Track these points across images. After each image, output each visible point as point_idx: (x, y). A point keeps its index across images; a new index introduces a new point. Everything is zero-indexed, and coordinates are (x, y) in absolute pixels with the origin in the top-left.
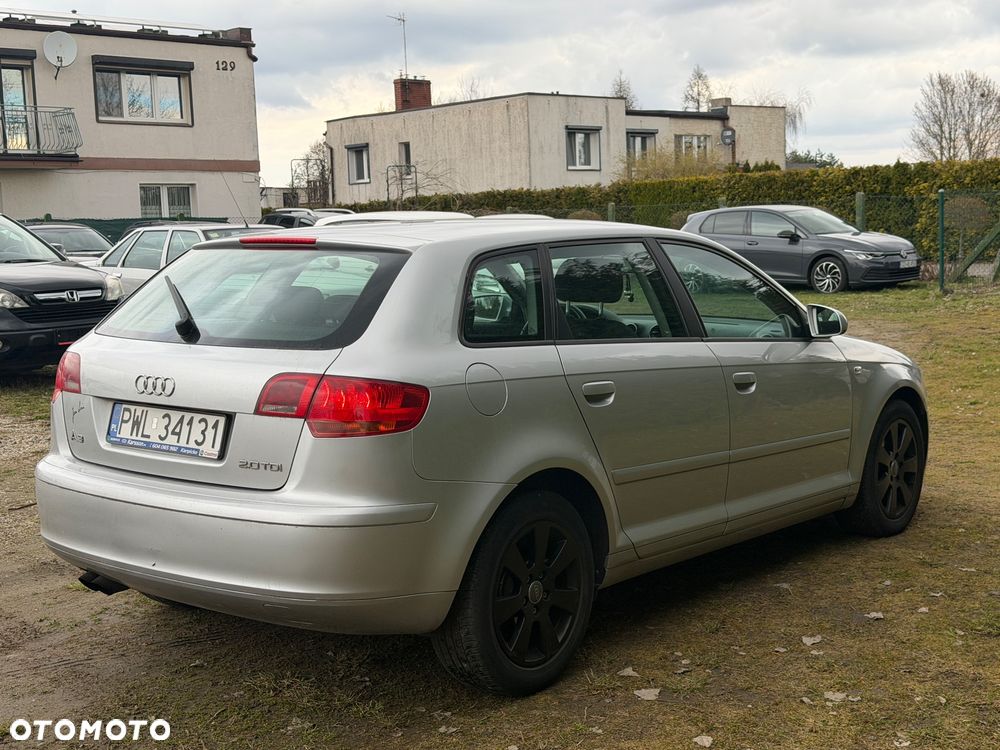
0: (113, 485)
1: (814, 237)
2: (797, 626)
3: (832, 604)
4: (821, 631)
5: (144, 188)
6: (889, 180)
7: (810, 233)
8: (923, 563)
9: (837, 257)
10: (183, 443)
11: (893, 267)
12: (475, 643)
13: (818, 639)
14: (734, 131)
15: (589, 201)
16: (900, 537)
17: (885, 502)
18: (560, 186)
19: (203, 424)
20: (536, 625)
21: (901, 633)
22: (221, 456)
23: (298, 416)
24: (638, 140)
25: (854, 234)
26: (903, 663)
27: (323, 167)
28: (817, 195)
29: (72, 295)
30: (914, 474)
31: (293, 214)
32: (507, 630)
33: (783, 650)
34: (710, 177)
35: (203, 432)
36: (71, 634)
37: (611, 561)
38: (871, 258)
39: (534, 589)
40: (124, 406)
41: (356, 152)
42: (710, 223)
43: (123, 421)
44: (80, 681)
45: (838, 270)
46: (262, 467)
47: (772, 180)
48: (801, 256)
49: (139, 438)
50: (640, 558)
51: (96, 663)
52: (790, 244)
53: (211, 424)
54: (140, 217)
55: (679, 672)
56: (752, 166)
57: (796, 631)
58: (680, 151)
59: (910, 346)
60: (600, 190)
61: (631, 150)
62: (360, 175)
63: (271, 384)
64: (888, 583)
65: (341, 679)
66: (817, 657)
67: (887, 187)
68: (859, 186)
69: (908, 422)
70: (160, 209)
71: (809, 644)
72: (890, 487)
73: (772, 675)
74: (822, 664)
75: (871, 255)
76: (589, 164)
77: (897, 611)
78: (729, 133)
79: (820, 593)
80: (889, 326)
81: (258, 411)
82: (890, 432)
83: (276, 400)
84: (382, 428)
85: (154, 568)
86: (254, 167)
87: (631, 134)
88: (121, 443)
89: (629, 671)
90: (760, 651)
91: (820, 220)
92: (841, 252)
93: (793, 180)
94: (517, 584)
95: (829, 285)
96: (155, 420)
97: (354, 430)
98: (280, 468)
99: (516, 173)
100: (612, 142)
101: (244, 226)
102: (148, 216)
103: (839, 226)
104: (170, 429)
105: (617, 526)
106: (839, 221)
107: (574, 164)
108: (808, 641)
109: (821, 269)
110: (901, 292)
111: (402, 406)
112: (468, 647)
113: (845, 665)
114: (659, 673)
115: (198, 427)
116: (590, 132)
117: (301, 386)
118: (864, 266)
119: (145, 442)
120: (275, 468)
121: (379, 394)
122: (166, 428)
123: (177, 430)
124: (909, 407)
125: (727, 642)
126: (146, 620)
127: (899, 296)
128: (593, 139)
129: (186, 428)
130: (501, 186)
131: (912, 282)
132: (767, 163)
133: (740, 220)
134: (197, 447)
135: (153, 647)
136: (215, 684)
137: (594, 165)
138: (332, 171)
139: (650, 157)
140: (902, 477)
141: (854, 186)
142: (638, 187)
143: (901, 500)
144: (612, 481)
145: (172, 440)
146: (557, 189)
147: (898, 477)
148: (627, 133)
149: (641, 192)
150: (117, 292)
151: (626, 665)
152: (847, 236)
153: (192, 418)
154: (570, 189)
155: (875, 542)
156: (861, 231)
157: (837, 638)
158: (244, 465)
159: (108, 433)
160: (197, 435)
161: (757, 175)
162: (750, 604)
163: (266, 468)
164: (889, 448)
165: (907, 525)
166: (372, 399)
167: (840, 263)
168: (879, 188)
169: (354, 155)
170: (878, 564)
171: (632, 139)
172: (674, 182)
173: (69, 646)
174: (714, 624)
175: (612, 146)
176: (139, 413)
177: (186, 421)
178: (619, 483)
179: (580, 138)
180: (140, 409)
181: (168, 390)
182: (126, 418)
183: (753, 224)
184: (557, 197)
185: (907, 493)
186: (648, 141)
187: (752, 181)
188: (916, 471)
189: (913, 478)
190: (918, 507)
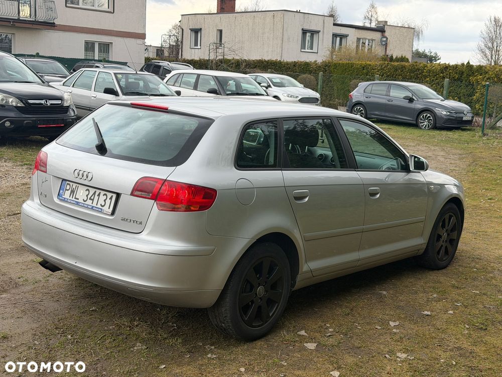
0: (58, 221)
1: (421, 100)
2: (388, 315)
3: (406, 304)
4: (399, 318)
5: (87, 43)
6: (463, 73)
7: (419, 98)
8: (453, 286)
9: (431, 111)
10: (94, 205)
11: (459, 119)
12: (229, 315)
13: (397, 323)
14: (387, 38)
15: (310, 69)
16: (444, 271)
17: (438, 253)
18: (296, 60)
19: (105, 196)
20: (260, 307)
21: (438, 324)
22: (113, 213)
23: (151, 198)
24: (338, 39)
25: (442, 100)
26: (437, 340)
27: (178, 39)
28: (426, 77)
29: (47, 102)
30: (454, 239)
31: (160, 64)
32: (245, 309)
33: (379, 328)
34: (372, 63)
35: (105, 201)
36: (33, 287)
37: (299, 278)
38: (449, 113)
39: (260, 290)
40: (67, 182)
41: (195, 32)
42: (370, 88)
43: (66, 190)
44: (36, 313)
45: (431, 118)
46: (132, 221)
47: (403, 67)
48: (414, 109)
49: (73, 199)
50: (314, 277)
51: (44, 304)
52: (409, 102)
53: (109, 197)
54: (83, 58)
55: (328, 335)
56: (394, 57)
57: (387, 317)
58: (359, 48)
59: (462, 163)
60: (316, 64)
61: (334, 45)
62: (196, 44)
63: (140, 181)
64: (435, 296)
65: (162, 324)
66: (395, 333)
67: (461, 76)
68: (447, 74)
69: (454, 214)
70: (94, 54)
71: (392, 326)
72: (442, 246)
73: (372, 341)
74: (397, 337)
75: (449, 112)
76: (312, 49)
77: (437, 311)
78: (385, 39)
79: (401, 298)
80: (453, 151)
81: (132, 194)
82: (444, 219)
83: (141, 189)
84: (192, 208)
85: (76, 264)
86: (143, 36)
87: (335, 36)
88: (64, 200)
89: (303, 333)
90: (368, 327)
91: (424, 91)
92: (434, 109)
93: (414, 68)
94: (252, 287)
95: (426, 126)
96: (82, 191)
97: (178, 208)
98: (141, 223)
99: (275, 51)
100: (324, 39)
101: (135, 72)
102: (88, 58)
103: (434, 95)
104: (89, 197)
105: (304, 261)
106: (435, 93)
107: (305, 49)
108: (392, 324)
109: (423, 116)
110: (462, 132)
111: (203, 198)
112: (225, 317)
113: (409, 339)
114: (318, 335)
115: (102, 198)
116: (314, 33)
117: (155, 183)
118: (445, 117)
119: (76, 202)
120: (138, 223)
121: (192, 191)
122: (87, 196)
123: (92, 198)
124: (455, 207)
125: (353, 321)
126: (71, 282)
127: (461, 134)
128: (315, 37)
129: (96, 197)
130: (267, 58)
131: (468, 127)
132: (402, 56)
133: (384, 88)
134: (101, 207)
135: (73, 298)
136: (101, 321)
137: (315, 50)
138: (182, 42)
139: (343, 50)
140: (448, 241)
141: (444, 74)
142: (335, 64)
143: (446, 252)
144: (303, 239)
145: (89, 202)
146: (295, 62)
147: (446, 241)
148: (333, 35)
149: (337, 67)
150: (69, 102)
151: (302, 329)
152: (438, 102)
153: (100, 193)
154: (301, 62)
155: (431, 272)
156: (445, 99)
157: (406, 323)
158: (123, 220)
159: (59, 195)
160: (101, 202)
161: (396, 64)
162: (366, 301)
163: (134, 222)
164: (443, 226)
165: (449, 264)
166: (189, 193)
167: (433, 115)
168: (457, 76)
169: (194, 33)
170: (431, 284)
171: (335, 38)
172: (354, 64)
173: (32, 293)
174: (348, 311)
175: (324, 41)
176: (74, 187)
177: (97, 194)
178: (306, 240)
179: (308, 35)
180: (75, 185)
181: (89, 178)
182: (68, 188)
183: (391, 90)
184: (294, 66)
185: (450, 249)
186: (343, 40)
187: (394, 67)
188: (455, 238)
189: (454, 242)
190: (455, 255)
